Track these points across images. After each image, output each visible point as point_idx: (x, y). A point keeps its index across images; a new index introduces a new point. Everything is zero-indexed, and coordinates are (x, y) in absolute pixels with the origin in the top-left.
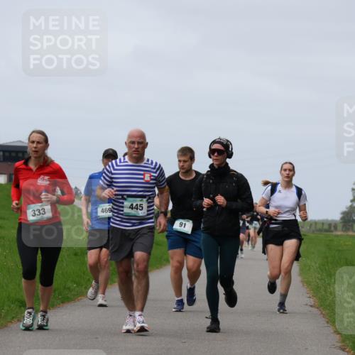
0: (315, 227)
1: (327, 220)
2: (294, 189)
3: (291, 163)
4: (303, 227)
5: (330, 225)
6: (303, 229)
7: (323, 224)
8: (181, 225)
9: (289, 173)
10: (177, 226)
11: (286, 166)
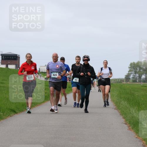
0: (116, 81)
1: (120, 78)
2: (108, 68)
3: (106, 61)
4: (111, 81)
5: (121, 80)
6: (112, 82)
7: (119, 80)
8: (75, 80)
9: (106, 64)
10: (74, 80)
11: (105, 62)
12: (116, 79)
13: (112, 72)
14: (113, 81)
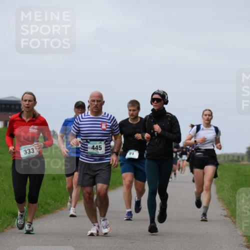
0: (228, 159)
3: (209, 110)
5: (238, 157)
7: (233, 156)
8: (130, 154)
9: (208, 117)
10: (128, 156)
11: (206, 113)
12: (228, 155)
13: (219, 138)
14: (222, 159)
